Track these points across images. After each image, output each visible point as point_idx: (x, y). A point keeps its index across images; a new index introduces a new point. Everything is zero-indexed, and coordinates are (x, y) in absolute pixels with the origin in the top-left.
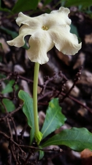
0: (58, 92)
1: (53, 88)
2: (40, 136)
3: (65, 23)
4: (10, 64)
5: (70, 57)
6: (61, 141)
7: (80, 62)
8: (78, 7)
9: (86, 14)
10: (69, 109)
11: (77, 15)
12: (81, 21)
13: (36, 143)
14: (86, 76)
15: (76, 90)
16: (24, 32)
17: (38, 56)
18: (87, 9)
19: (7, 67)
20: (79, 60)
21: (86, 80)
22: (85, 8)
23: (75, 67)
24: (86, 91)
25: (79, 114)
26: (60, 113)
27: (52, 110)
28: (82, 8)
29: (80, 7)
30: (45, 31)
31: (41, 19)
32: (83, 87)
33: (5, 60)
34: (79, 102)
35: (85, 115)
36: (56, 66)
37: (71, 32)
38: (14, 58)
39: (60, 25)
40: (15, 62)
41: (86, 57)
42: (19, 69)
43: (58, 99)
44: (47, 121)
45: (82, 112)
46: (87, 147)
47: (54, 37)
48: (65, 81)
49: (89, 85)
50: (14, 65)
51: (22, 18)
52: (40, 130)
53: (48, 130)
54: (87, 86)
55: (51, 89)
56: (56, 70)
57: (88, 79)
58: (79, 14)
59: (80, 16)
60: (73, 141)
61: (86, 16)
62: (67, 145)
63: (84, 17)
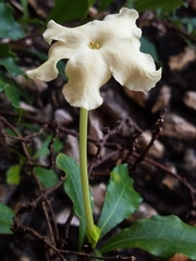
0: (126, 152)
1: (119, 146)
2: (96, 233)
3: (130, 36)
4: (49, 108)
5: (146, 94)
6: (134, 241)
7: (163, 101)
8: (155, 13)
9: (169, 21)
10: (148, 178)
11: (154, 24)
12: (161, 34)
13: (90, 245)
14: (173, 123)
15: (159, 146)
16: (57, 54)
17: (82, 95)
18: (171, 15)
19: (43, 113)
20: (161, 98)
21: (174, 130)
22: (166, 14)
23: (155, 109)
24: (175, 147)
25: (166, 187)
26: (131, 189)
27: (117, 185)
28: (162, 13)
29: (159, 11)
30: (95, 51)
31: (86, 31)
32: (170, 142)
33: (40, 103)
34: (163, 167)
35: (175, 187)
36: (123, 108)
37: (143, 50)
38: (54, 98)
39: (122, 40)
40: (57, 105)
41: (172, 93)
42: (63, 115)
43: (126, 165)
44: (109, 206)
45: (169, 183)
46: (179, 251)
47: (112, 60)
48: (138, 134)
49: (179, 137)
50: (54, 109)
51: (55, 31)
52: (96, 223)
53: (110, 222)
54: (175, 140)
55: (114, 148)
56: (124, 115)
57: (177, 129)
58: (158, 23)
59: (160, 27)
60: (154, 240)
61: (170, 25)
62: (143, 248)
63: (166, 27)
